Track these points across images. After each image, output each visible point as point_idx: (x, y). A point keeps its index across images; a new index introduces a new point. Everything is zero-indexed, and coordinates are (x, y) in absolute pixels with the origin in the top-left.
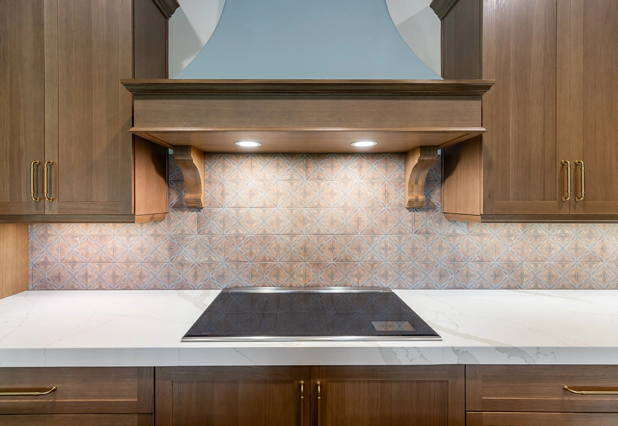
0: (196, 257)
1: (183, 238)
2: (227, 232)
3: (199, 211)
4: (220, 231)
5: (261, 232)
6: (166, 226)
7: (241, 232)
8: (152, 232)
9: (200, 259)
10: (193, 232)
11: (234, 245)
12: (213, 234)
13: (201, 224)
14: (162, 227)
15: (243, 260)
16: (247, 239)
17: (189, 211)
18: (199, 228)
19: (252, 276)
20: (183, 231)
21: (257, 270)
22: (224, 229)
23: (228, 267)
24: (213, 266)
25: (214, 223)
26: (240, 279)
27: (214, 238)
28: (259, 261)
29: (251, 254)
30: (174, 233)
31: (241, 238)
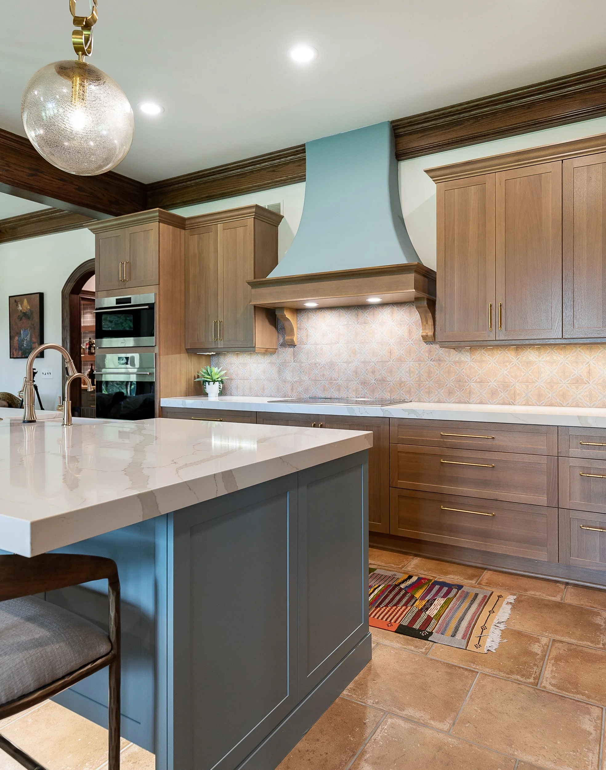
0: (293, 377)
1: (285, 365)
2: (310, 361)
3: (294, 347)
4: (306, 360)
5: (329, 361)
6: (277, 357)
7: (318, 361)
8: (269, 361)
9: (295, 378)
10: (291, 361)
11: (313, 369)
12: (302, 362)
13: (295, 356)
14: (275, 358)
15: (318, 379)
16: (321, 365)
17: (289, 347)
18: (294, 358)
19: (324, 390)
20: (285, 360)
21: (327, 386)
22: (308, 359)
23: (310, 384)
24: (302, 383)
25: (303, 355)
26: (317, 392)
27: (302, 365)
28: (328, 380)
29: (323, 375)
30: (280, 362)
31: (318, 365)
